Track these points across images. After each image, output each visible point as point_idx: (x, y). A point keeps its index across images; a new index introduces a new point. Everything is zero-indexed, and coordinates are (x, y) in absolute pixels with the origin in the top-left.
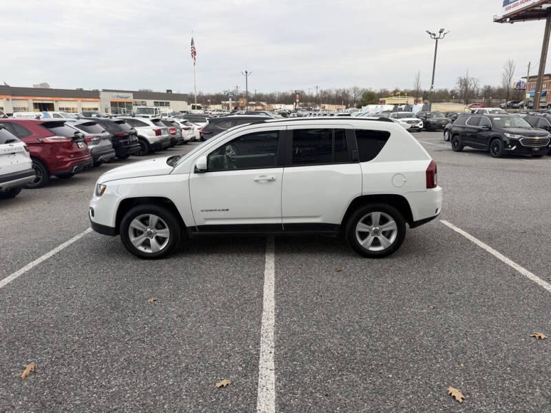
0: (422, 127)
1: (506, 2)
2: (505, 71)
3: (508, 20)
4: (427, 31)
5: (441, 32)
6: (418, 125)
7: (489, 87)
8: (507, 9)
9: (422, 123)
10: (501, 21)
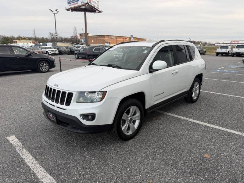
0: (58, 53)
1: (69, 3)
2: (74, 31)
3: (71, 10)
4: (50, 9)
5: (56, 11)
6: (56, 52)
7: (61, 37)
8: (69, 6)
9: (57, 51)
10: (68, 10)
